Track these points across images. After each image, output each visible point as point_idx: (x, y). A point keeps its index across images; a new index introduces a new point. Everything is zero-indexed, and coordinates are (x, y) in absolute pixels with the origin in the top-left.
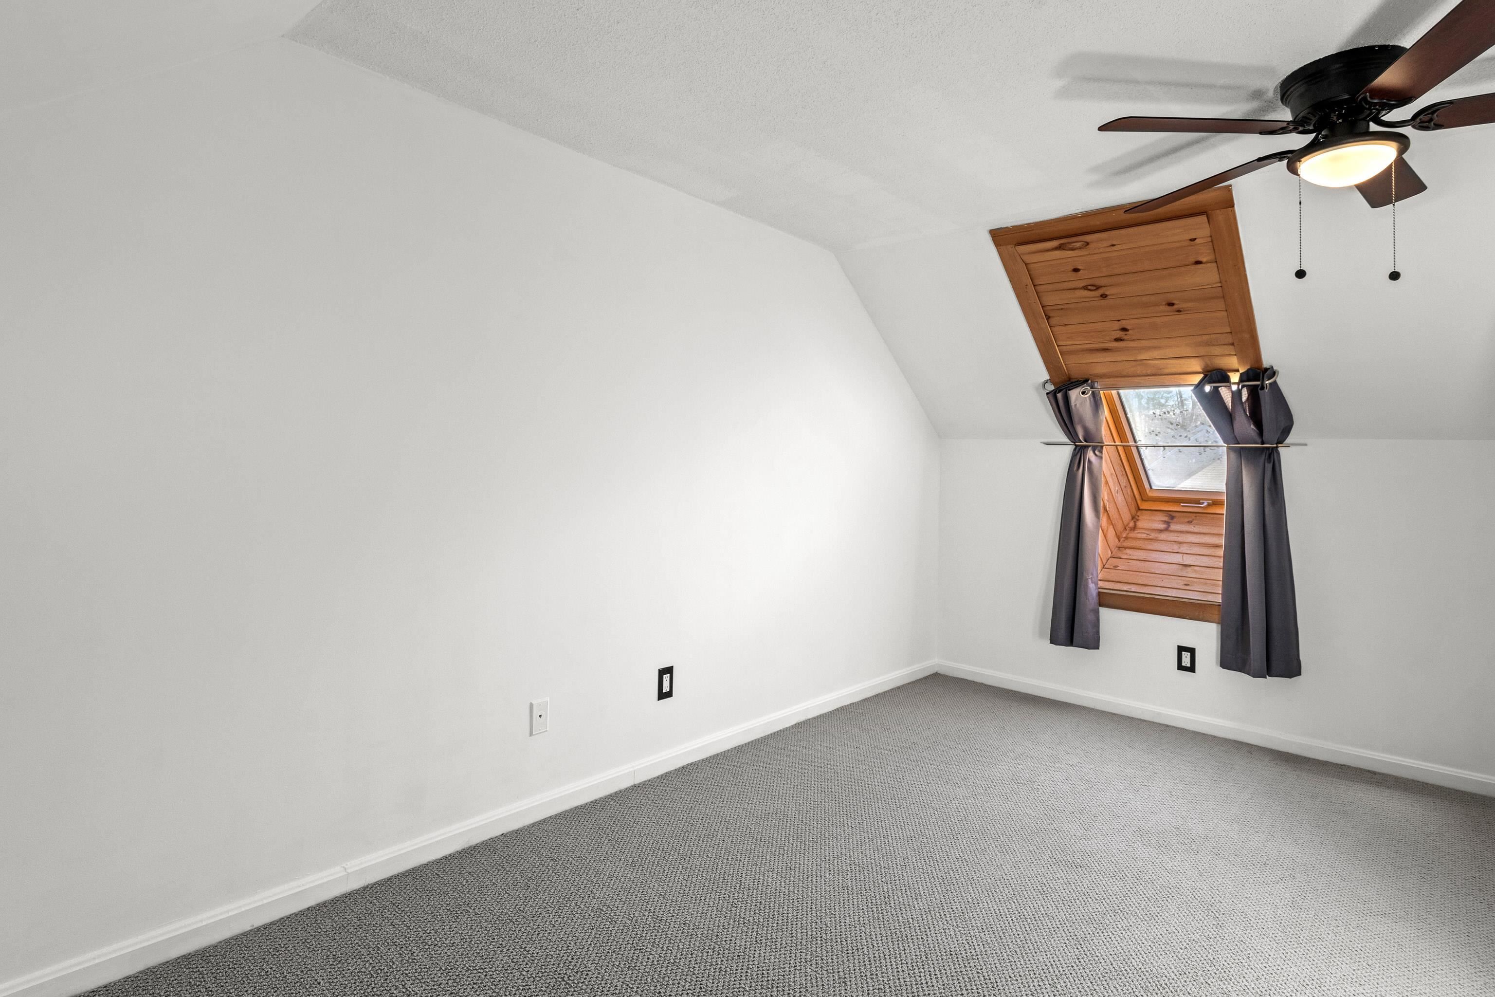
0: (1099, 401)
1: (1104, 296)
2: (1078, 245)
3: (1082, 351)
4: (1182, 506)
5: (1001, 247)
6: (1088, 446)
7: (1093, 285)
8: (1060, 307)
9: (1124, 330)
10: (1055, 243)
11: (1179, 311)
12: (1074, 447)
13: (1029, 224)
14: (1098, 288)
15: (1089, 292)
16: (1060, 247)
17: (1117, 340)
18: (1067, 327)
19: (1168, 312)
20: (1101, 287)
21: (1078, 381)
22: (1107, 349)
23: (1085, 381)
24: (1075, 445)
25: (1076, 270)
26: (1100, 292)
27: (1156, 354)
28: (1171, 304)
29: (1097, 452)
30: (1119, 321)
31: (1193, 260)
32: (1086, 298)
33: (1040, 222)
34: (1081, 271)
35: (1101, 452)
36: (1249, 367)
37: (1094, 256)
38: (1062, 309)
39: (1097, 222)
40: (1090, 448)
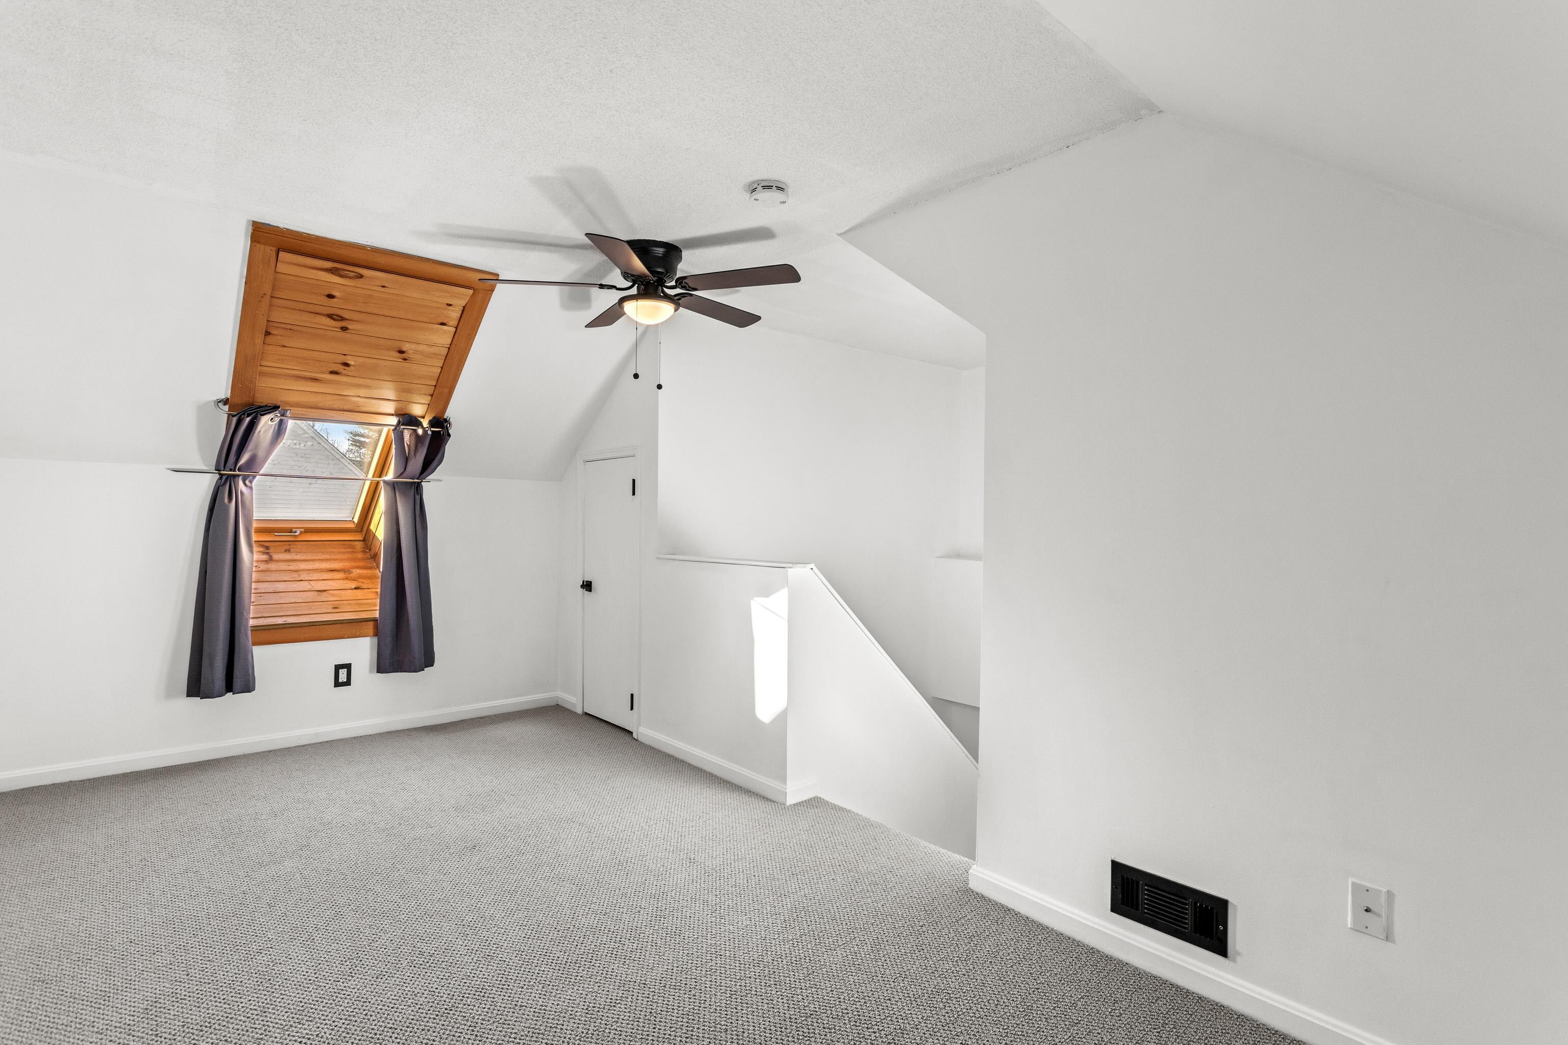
0: (284, 430)
1: (344, 329)
2: (351, 274)
3: (285, 376)
4: (276, 535)
5: (258, 245)
6: (238, 476)
7: (339, 316)
8: (289, 327)
9: (346, 365)
10: (329, 265)
11: (405, 359)
12: (218, 476)
13: (308, 234)
14: (342, 319)
15: (332, 321)
16: (331, 270)
17: (332, 372)
18: (285, 348)
19: (394, 357)
20: (347, 320)
21: (267, 406)
22: (316, 379)
23: (276, 408)
24: (220, 474)
25: (330, 296)
26: (343, 324)
27: (363, 392)
28: (401, 352)
29: (247, 482)
30: (345, 355)
31: (440, 321)
32: (324, 325)
33: (322, 237)
34: (335, 300)
35: (251, 482)
36: (434, 416)
37: (357, 289)
38: (291, 329)
39: (382, 260)
40: (240, 477)
